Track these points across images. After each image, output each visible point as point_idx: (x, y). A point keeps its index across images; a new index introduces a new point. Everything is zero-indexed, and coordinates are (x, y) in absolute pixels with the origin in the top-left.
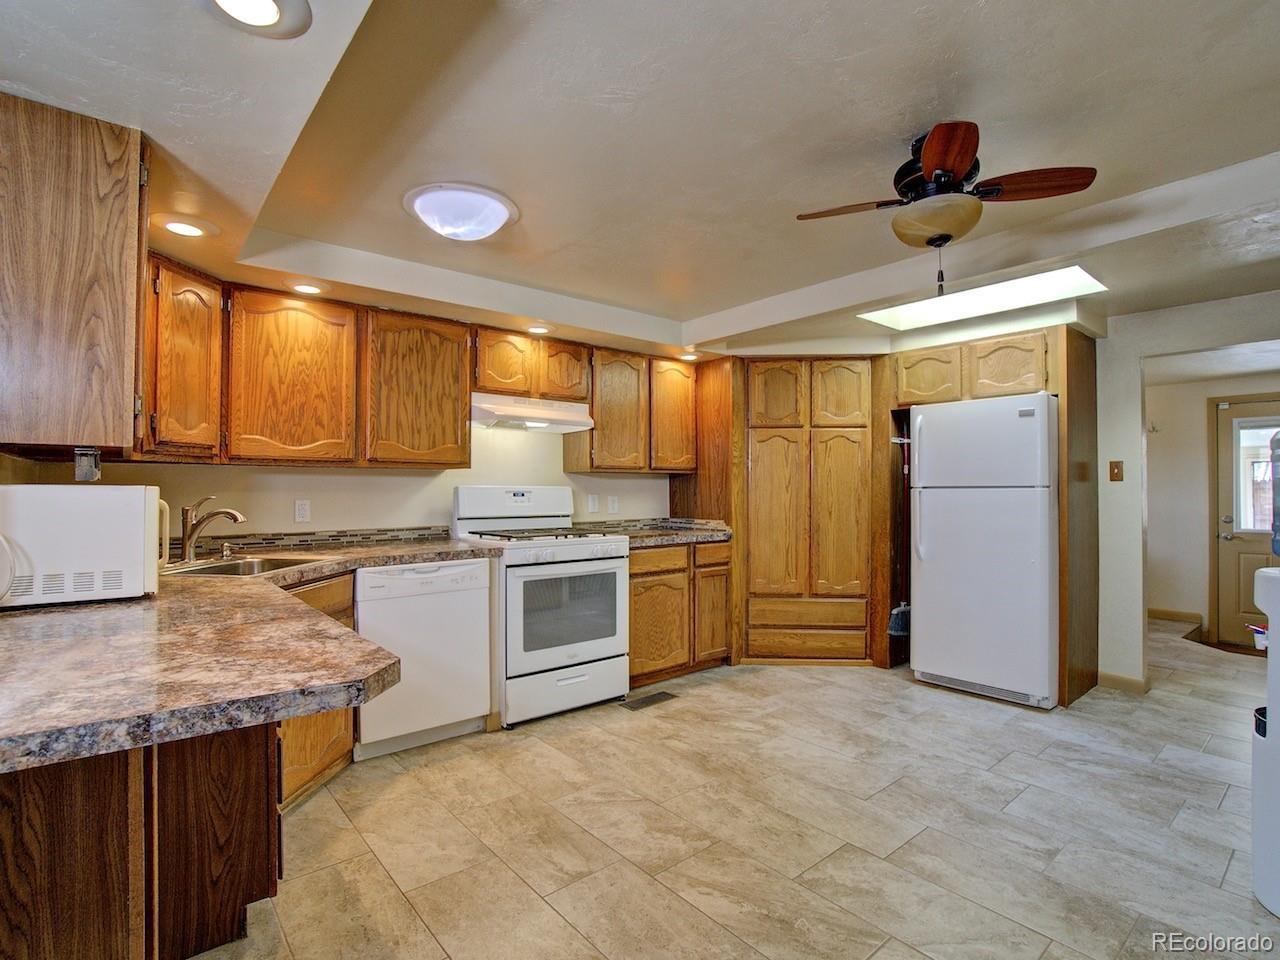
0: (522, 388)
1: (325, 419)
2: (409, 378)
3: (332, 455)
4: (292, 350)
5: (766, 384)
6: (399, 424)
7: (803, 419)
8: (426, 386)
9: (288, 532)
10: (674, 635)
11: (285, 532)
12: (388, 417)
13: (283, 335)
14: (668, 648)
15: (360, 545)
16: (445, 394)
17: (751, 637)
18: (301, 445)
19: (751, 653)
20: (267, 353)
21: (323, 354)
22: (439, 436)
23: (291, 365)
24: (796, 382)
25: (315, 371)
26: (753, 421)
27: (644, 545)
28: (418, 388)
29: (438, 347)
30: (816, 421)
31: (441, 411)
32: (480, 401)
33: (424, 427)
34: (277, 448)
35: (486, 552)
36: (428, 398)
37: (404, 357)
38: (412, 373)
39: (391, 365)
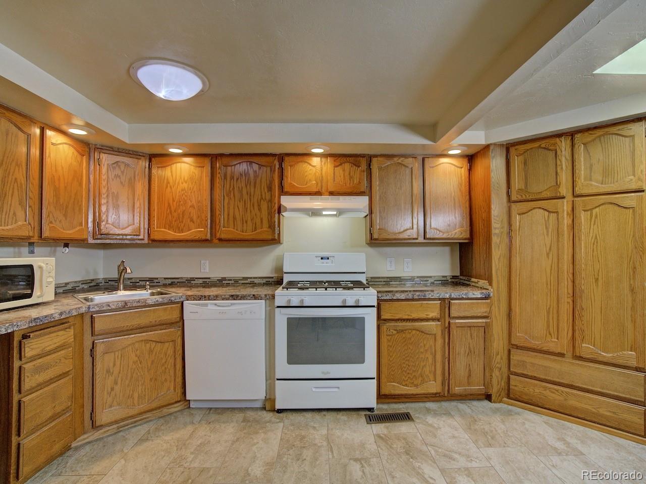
0: (315, 190)
1: (195, 218)
2: (241, 191)
3: (197, 237)
4: (178, 183)
5: (525, 163)
6: (234, 218)
7: (565, 190)
8: (250, 195)
9: (198, 277)
10: (427, 369)
11: (196, 277)
12: (228, 215)
13: (174, 176)
14: (420, 379)
15: (233, 285)
16: (262, 198)
17: (512, 383)
18: (182, 233)
19: (511, 396)
20: (167, 187)
21: (194, 183)
22: (258, 223)
23: (178, 192)
24: (556, 157)
25: (189, 194)
26: (514, 198)
27: (395, 298)
28: (245, 197)
29: (258, 171)
30: (578, 191)
31: (260, 209)
32: (286, 201)
33: (249, 219)
34: (172, 234)
35: (263, 296)
36: (252, 201)
37: (237, 179)
38: (242, 188)
39: (230, 185)
